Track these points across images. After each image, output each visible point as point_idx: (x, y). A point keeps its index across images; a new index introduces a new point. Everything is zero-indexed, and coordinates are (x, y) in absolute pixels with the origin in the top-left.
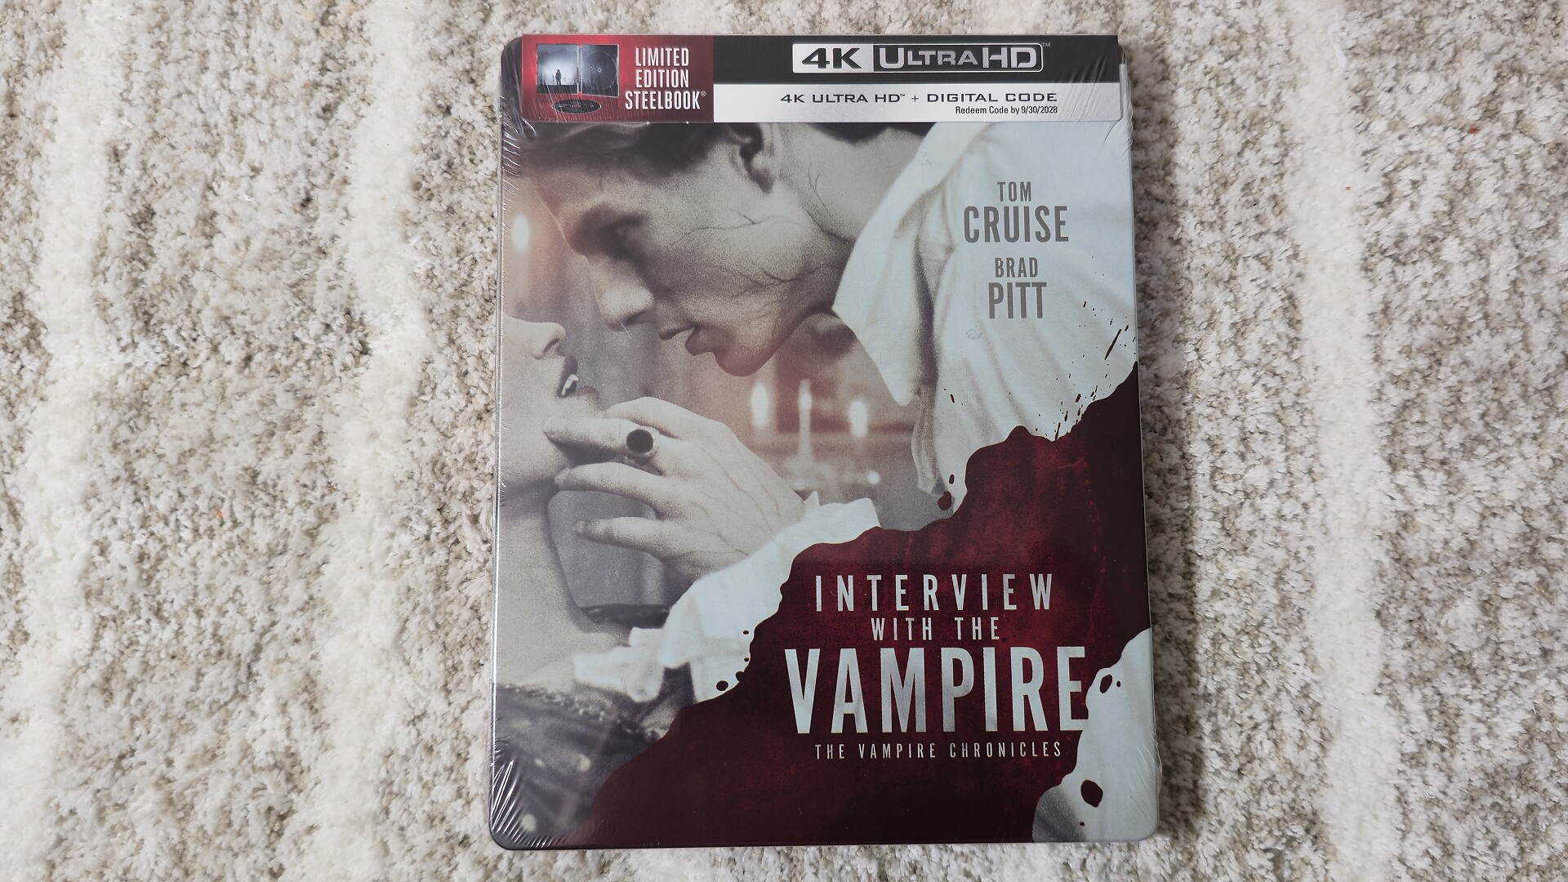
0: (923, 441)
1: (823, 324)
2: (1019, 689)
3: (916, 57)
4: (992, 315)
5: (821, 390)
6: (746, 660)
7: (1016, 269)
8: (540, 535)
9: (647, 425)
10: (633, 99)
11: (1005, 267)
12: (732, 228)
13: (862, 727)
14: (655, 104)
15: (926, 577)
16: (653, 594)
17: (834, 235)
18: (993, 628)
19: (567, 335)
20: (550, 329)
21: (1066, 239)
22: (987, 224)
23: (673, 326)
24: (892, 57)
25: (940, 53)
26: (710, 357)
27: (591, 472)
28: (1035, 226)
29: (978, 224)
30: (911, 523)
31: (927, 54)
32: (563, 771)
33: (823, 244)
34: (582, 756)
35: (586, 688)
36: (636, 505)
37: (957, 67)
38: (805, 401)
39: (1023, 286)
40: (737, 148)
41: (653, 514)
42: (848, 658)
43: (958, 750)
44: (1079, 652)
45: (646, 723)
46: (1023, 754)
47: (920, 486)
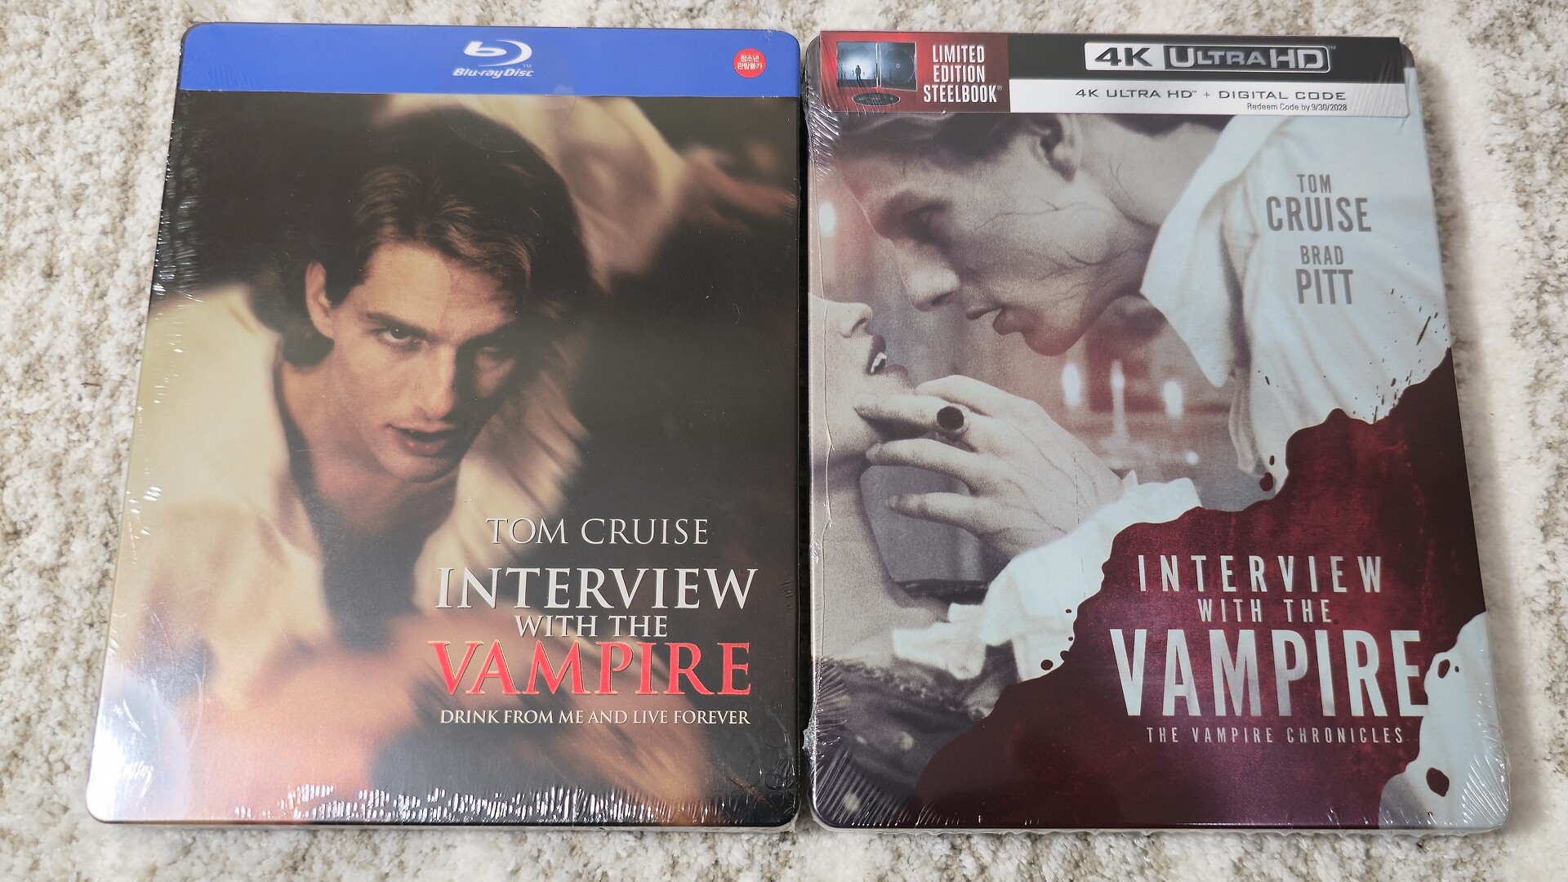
0: (1240, 423)
1: (1132, 306)
2: (1355, 673)
3: (1206, 57)
4: (1302, 300)
5: (1134, 370)
6: (1071, 639)
7: (1322, 256)
8: (853, 509)
9: (956, 402)
10: (932, 91)
11: (1310, 254)
12: (1035, 214)
13: (1194, 710)
14: (953, 96)
15: (1252, 559)
16: (970, 569)
17: (1138, 221)
18: (1324, 610)
19: (875, 314)
20: (859, 309)
21: (1368, 229)
22: (1290, 214)
23: (982, 307)
24: (1182, 56)
25: (1229, 54)
26: (1018, 337)
27: (903, 448)
28: (1337, 217)
29: (1280, 213)
30: (1233, 503)
31: (1217, 54)
32: (886, 750)
33: (1128, 230)
34: (905, 734)
35: (907, 664)
36: (949, 481)
37: (1245, 66)
38: (1118, 381)
39: (1330, 273)
40: (1038, 140)
41: (967, 490)
42: (1176, 639)
43: (1296, 735)
44: (1414, 636)
45: (970, 701)
46: (1364, 740)
47: (1241, 466)
